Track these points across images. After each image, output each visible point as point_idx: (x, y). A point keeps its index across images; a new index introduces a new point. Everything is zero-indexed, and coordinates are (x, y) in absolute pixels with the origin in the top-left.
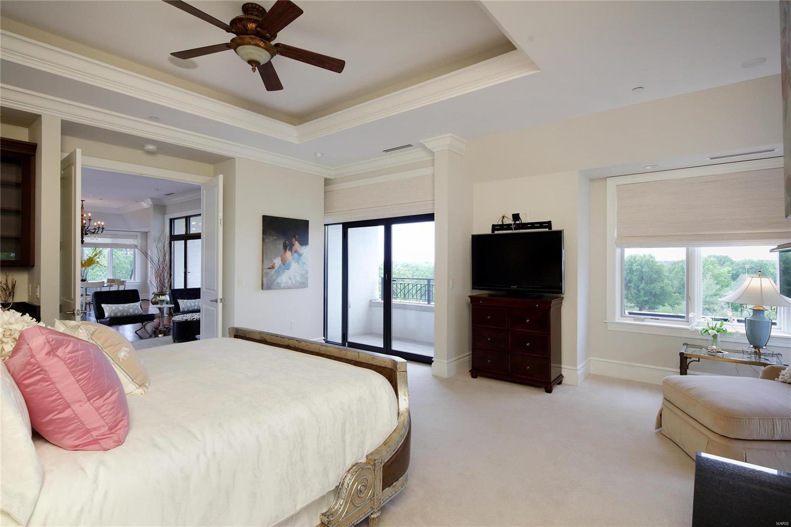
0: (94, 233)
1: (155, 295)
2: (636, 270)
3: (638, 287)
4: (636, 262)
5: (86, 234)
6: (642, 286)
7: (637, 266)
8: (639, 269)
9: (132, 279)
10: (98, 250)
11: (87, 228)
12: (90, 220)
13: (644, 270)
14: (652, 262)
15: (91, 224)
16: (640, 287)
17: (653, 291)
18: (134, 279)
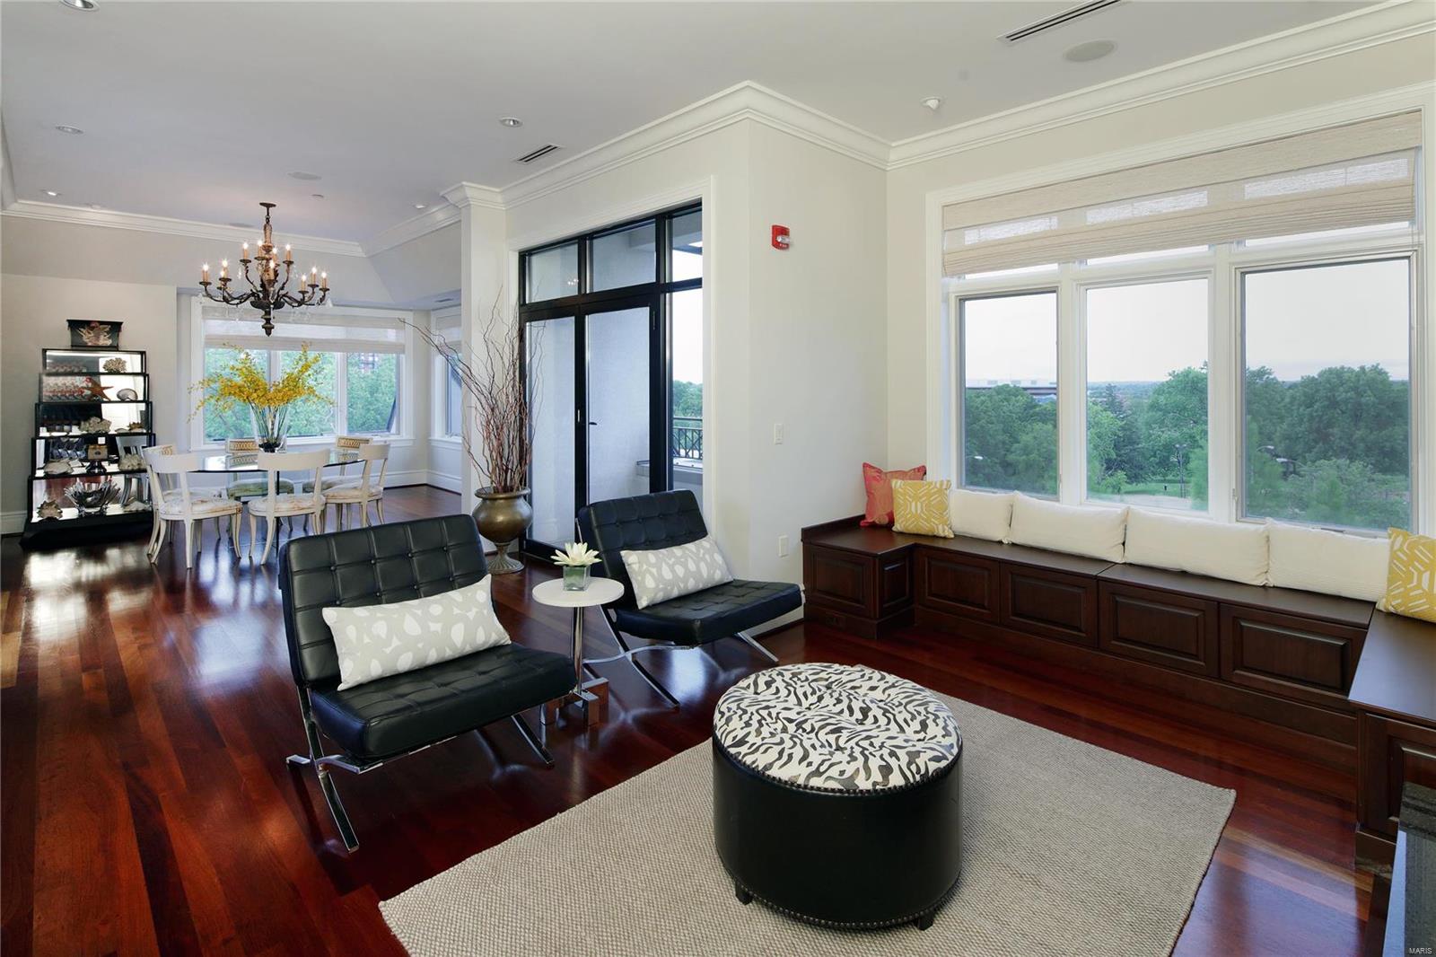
0: (301, 303)
1: (484, 499)
2: (1346, 401)
3: (1352, 436)
4: (1342, 384)
5: (278, 305)
6: (1359, 434)
7: (1347, 392)
8: (1351, 398)
9: (393, 429)
10: (312, 355)
11: (282, 288)
12: (289, 263)
13: (1363, 400)
14: (1382, 382)
15: (291, 276)
16: (1354, 438)
17: (1388, 444)
18: (398, 432)
